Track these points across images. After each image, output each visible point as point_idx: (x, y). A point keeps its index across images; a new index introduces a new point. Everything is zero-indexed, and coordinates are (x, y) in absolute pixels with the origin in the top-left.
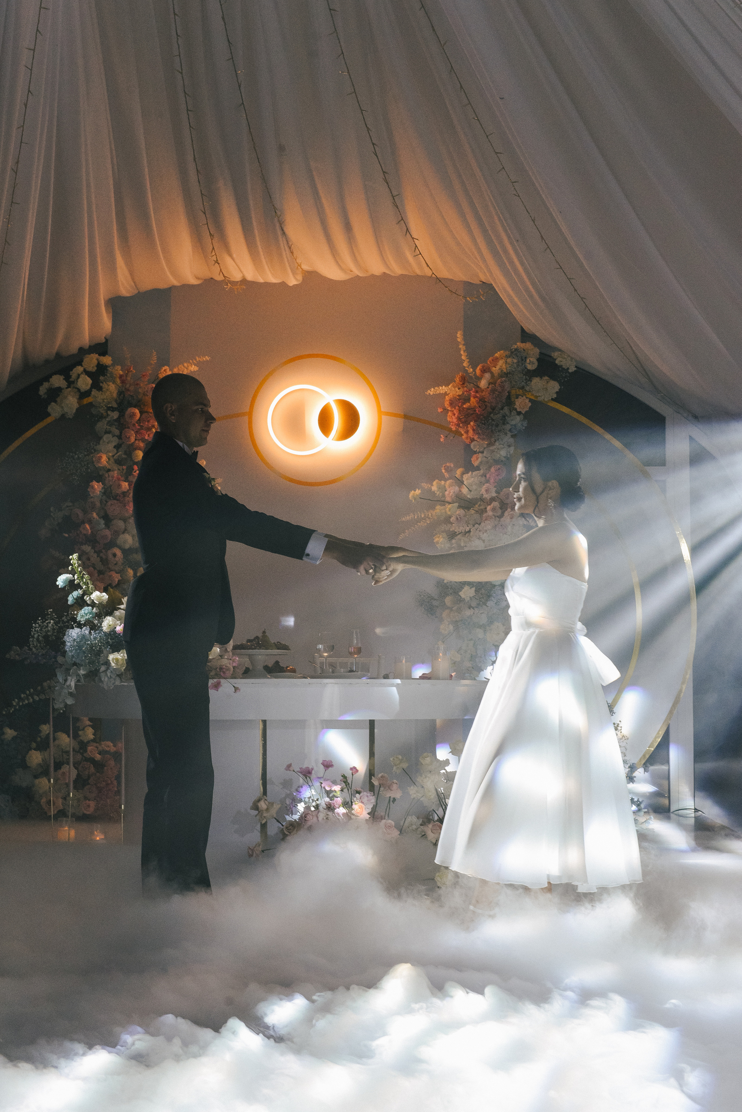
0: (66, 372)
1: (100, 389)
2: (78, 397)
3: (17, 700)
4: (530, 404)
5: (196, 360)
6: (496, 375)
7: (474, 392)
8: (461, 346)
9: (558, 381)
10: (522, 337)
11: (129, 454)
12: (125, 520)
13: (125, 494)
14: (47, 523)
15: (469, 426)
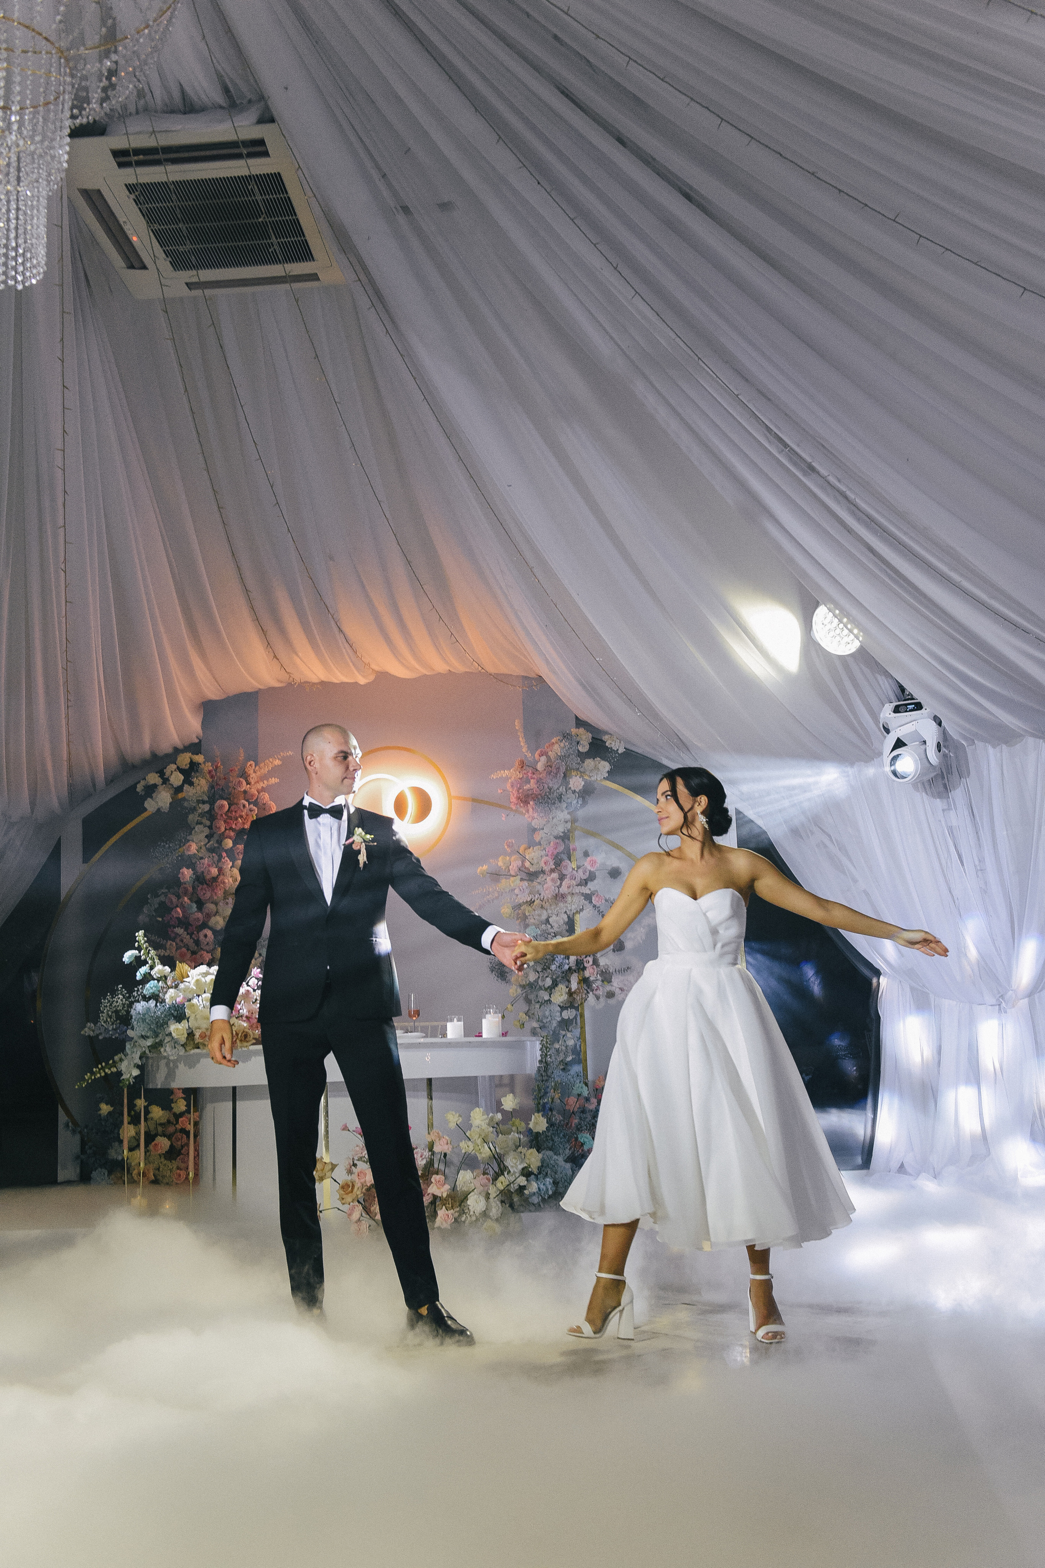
0: (160, 770)
1: (191, 784)
2: (172, 792)
3: (89, 1074)
4: (583, 783)
5: (280, 755)
6: (552, 758)
7: (532, 774)
8: (519, 733)
9: (608, 762)
10: (576, 724)
11: (220, 842)
12: (216, 904)
13: (215, 879)
14: (145, 910)
15: (529, 805)
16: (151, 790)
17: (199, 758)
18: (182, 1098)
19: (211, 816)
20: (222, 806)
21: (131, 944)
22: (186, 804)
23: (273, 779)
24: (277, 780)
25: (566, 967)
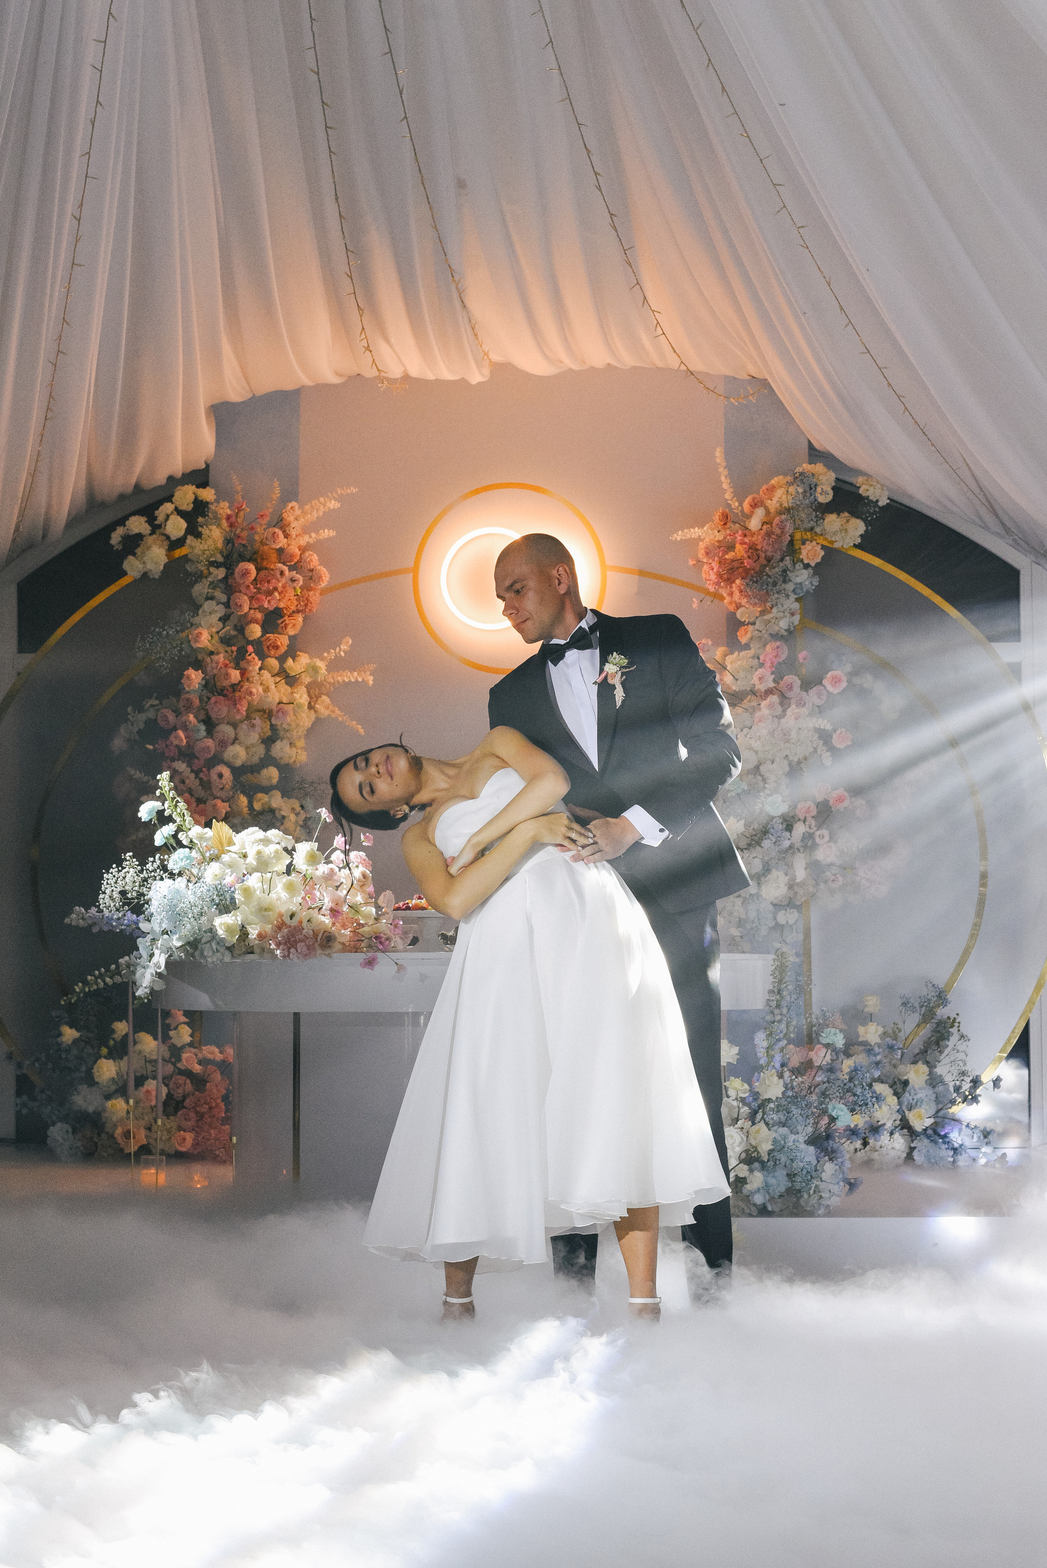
0: (149, 512)
1: (198, 535)
2: (166, 547)
3: (80, 984)
4: (822, 553)
5: (337, 492)
6: (772, 511)
7: (741, 536)
8: (721, 470)
9: (862, 519)
10: (810, 455)
11: (241, 629)
12: (235, 725)
13: (235, 687)
14: (122, 730)
15: (734, 585)
16: (133, 543)
17: (207, 494)
18: (184, 1023)
19: (229, 587)
20: (246, 573)
21: (149, 790)
22: (189, 568)
23: (326, 530)
24: (332, 533)
25: (787, 844)
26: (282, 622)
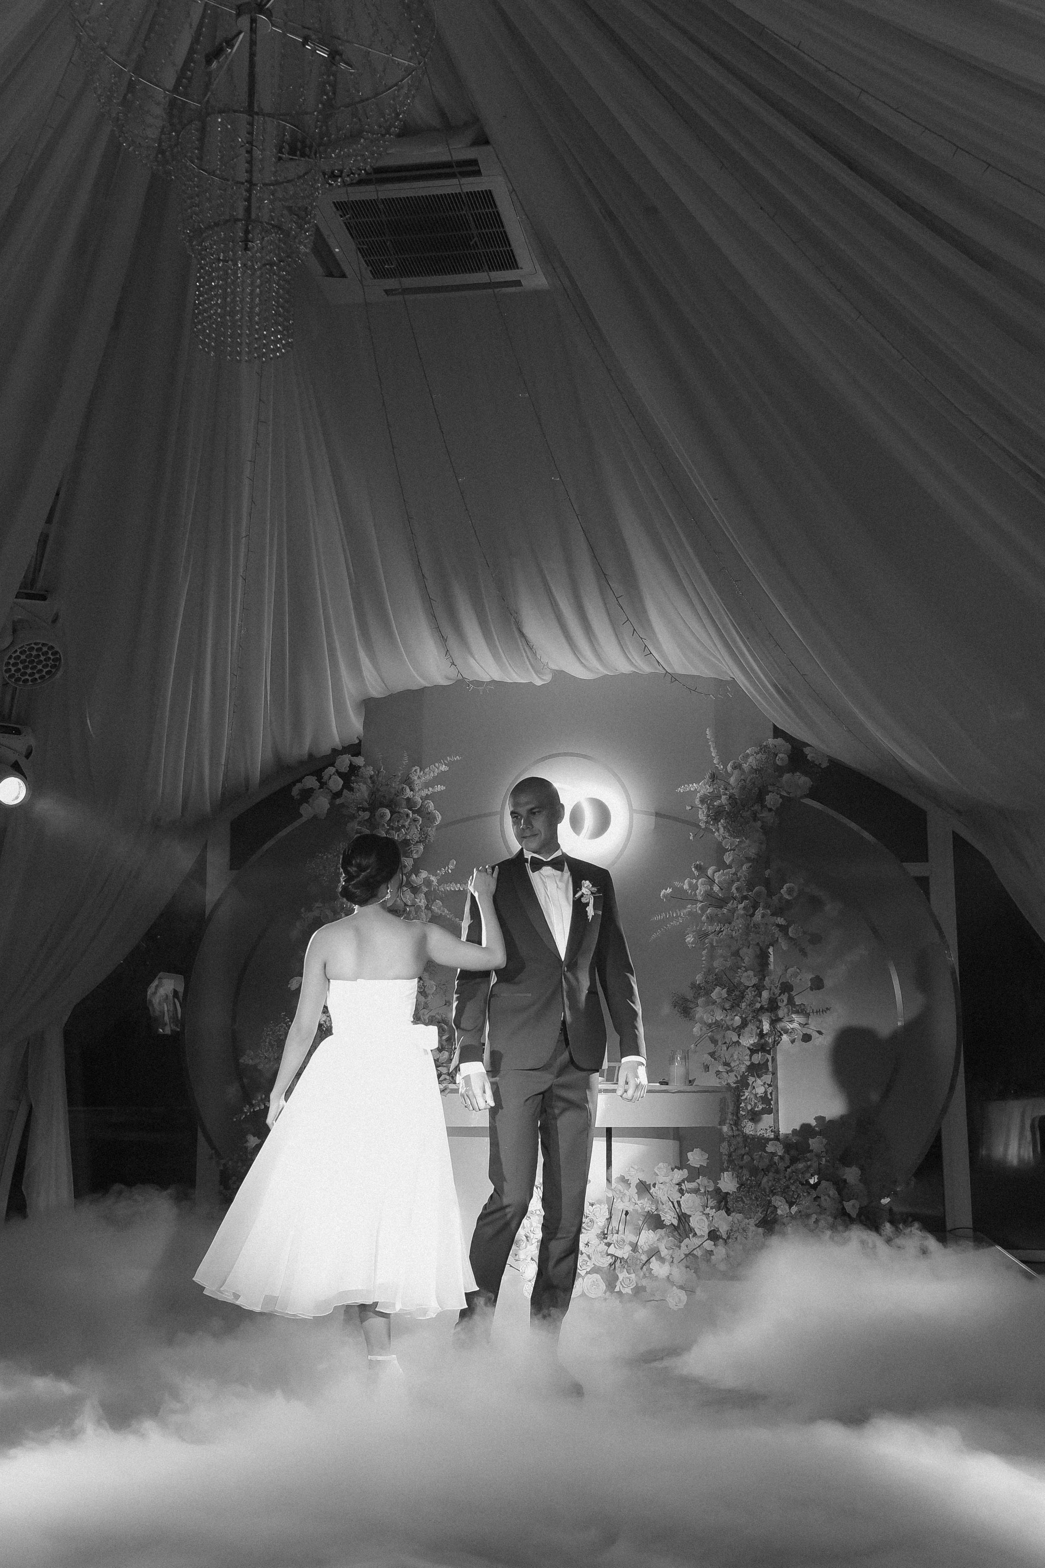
0: (318, 773)
1: (351, 789)
2: (330, 797)
3: (248, 1106)
4: (781, 800)
5: (447, 760)
6: (746, 771)
7: (724, 789)
8: (710, 743)
9: (810, 777)
10: (774, 732)
14: (298, 924)
15: (719, 823)
16: (307, 795)
17: (360, 761)
20: (383, 816)
22: (344, 811)
23: (439, 786)
24: (443, 788)
25: (758, 1005)
26: (409, 849)
